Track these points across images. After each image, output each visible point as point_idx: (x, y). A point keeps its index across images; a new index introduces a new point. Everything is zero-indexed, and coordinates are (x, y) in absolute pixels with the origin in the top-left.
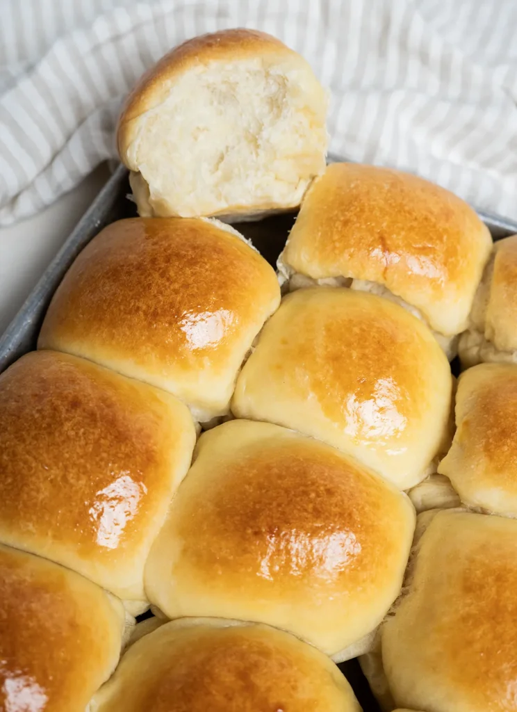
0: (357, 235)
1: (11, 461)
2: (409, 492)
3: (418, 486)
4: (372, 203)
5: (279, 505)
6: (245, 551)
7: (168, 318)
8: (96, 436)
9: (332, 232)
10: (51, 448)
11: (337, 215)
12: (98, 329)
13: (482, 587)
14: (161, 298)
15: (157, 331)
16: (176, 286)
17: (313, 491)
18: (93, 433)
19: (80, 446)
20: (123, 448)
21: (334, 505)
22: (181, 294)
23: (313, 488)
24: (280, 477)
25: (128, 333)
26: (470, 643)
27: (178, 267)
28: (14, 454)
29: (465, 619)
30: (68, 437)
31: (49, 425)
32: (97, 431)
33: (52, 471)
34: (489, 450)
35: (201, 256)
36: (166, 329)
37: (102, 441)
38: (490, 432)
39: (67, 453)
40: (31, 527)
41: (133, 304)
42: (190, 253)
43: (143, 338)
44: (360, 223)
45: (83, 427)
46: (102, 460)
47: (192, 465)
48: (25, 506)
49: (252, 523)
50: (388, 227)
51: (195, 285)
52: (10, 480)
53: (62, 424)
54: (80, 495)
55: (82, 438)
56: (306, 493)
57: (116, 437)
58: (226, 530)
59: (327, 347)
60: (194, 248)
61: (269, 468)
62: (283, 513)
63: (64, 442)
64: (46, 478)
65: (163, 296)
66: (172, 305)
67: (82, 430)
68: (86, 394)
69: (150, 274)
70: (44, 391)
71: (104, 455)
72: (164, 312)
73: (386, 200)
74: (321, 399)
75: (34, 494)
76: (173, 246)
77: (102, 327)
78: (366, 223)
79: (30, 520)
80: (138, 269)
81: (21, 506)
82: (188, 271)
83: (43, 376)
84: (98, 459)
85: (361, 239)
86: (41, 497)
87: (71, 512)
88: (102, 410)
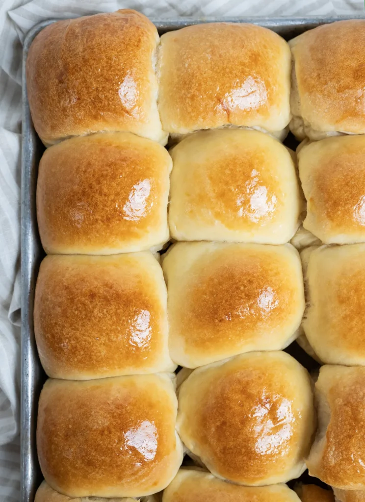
0: (203, 104)
1: (77, 343)
2: (291, 242)
3: (295, 236)
4: (205, 75)
5: (226, 301)
6: (218, 331)
7: (117, 218)
8: (114, 310)
9: (186, 108)
10: (94, 327)
11: (185, 94)
12: (79, 238)
13: (349, 298)
14: (107, 209)
15: (114, 228)
16: (112, 197)
17: (241, 285)
18: (112, 309)
19: (108, 320)
20: (131, 309)
21: (255, 289)
22: (117, 201)
23: (241, 283)
24: (220, 284)
25: (97, 235)
26: (351, 329)
27: (107, 184)
28: (77, 339)
29: (345, 318)
30: (100, 318)
31: (86, 315)
32: (113, 307)
33: (102, 339)
34: (330, 216)
35: (117, 169)
36: (118, 224)
37: (118, 311)
38: (327, 205)
39: (104, 326)
40: (105, 369)
41: (92, 218)
42: (109, 171)
43: (108, 234)
44: (201, 95)
45: (105, 308)
46: (124, 321)
47: (167, 289)
48: (97, 361)
49: (216, 316)
50: (221, 89)
51: (122, 191)
52: (82, 353)
53: (93, 312)
54: (122, 344)
55: (108, 315)
56: (238, 288)
57: (124, 305)
58: (204, 324)
59: (214, 190)
60: (109, 165)
61: (212, 280)
62: (230, 305)
63: (99, 321)
64: (101, 344)
65: (107, 207)
66: (115, 210)
67: (105, 310)
68: (95, 286)
69: (93, 197)
70: (72, 294)
71: (124, 318)
72: (113, 216)
73: (212, 69)
74: (223, 222)
75: (99, 354)
76: (96, 170)
77: (81, 237)
78: (205, 93)
79: (103, 366)
80: (84, 195)
81: (95, 362)
82: (114, 184)
83: (65, 284)
84: (121, 322)
85: (206, 105)
86: (103, 354)
87: (122, 354)
88: (108, 292)
